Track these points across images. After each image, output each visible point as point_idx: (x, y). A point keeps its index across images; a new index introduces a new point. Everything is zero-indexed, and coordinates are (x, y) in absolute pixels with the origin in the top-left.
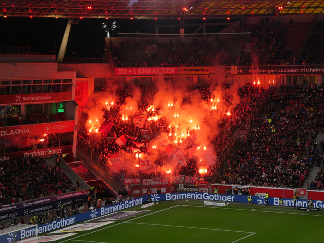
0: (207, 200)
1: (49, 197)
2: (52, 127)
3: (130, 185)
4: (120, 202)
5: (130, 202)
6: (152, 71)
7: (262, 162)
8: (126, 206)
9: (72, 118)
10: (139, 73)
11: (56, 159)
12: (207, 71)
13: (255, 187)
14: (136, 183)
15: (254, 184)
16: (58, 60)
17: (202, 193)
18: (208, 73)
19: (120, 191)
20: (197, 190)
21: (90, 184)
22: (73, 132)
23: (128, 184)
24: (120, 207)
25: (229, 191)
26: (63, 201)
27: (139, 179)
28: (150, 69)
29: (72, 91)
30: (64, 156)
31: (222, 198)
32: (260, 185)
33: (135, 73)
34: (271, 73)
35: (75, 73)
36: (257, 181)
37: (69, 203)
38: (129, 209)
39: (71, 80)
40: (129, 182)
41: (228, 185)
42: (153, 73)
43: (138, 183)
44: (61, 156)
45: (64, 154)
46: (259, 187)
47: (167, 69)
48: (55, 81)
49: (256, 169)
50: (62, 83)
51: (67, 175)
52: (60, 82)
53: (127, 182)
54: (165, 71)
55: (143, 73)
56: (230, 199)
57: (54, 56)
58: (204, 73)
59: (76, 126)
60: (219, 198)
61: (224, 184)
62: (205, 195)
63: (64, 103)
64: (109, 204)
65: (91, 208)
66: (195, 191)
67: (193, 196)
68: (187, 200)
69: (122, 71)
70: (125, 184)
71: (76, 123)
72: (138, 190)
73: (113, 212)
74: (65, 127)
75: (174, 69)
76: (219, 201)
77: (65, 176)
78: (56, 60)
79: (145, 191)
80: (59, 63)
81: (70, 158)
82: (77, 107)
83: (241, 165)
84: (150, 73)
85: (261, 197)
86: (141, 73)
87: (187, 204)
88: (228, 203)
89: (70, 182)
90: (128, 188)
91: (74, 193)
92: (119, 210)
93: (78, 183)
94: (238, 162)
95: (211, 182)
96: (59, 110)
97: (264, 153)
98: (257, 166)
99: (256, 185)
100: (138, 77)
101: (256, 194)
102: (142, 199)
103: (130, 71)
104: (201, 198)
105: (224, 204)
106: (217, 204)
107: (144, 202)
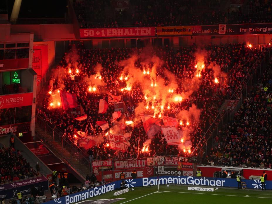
0: (192, 185)
1: (3, 184)
2: (5, 101)
3: (100, 168)
4: (88, 188)
5: (100, 189)
6: (124, 32)
7: (258, 139)
8: (96, 193)
9: (29, 90)
10: (108, 35)
11: (10, 140)
12: (190, 30)
13: (249, 168)
14: (106, 166)
15: (248, 166)
16: (11, 20)
17: (186, 177)
18: (191, 33)
19: (88, 176)
20: (180, 173)
21: (53, 168)
22: (31, 106)
23: (98, 167)
24: (89, 194)
25: (218, 174)
26: (19, 189)
27: (111, 161)
28: (122, 30)
29: (28, 57)
30: (20, 135)
31: (209, 183)
32: (254, 166)
33: (103, 35)
34: (267, 33)
35: (32, 36)
36: (251, 161)
37: (27, 191)
38: (99, 197)
39: (27, 44)
40: (99, 165)
41: (217, 167)
42: (125, 34)
43: (109, 166)
44: (17, 135)
45: (20, 132)
46: (254, 169)
47: (141, 29)
48: (8, 46)
49: (250, 147)
50: (16, 48)
51: (24, 157)
52: (15, 47)
53: (96, 165)
54: (140, 32)
55: (113, 35)
56: (219, 183)
57: (7, 15)
58: (187, 33)
59: (34, 99)
60: (207, 182)
61: (212, 165)
62: (190, 179)
63: (20, 72)
64: (75, 191)
65: (54, 196)
66: (178, 175)
67: (175, 180)
68: (168, 186)
69: (87, 33)
70: (94, 167)
71: (35, 96)
72: (109, 174)
73: (80, 201)
74: (20, 101)
75: (150, 29)
76: (207, 186)
77: (22, 159)
78: (9, 20)
79: (117, 175)
80: (12, 23)
81: (27, 137)
82: (35, 76)
83: (232, 142)
84: (122, 34)
85: (257, 181)
86: (111, 35)
87: (167, 189)
88: (217, 188)
89: (28, 166)
90: (97, 172)
91: (32, 180)
92: (87, 199)
93: (37, 167)
94: (229, 139)
95: (197, 163)
96: (14, 80)
97: (259, 128)
98: (252, 143)
99: (251, 166)
100: (108, 39)
101: (251, 177)
102: (114, 185)
103: (98, 33)
104: (185, 183)
105: (212, 190)
106: (205, 189)
107: (117, 189)
